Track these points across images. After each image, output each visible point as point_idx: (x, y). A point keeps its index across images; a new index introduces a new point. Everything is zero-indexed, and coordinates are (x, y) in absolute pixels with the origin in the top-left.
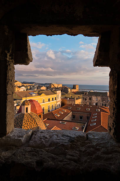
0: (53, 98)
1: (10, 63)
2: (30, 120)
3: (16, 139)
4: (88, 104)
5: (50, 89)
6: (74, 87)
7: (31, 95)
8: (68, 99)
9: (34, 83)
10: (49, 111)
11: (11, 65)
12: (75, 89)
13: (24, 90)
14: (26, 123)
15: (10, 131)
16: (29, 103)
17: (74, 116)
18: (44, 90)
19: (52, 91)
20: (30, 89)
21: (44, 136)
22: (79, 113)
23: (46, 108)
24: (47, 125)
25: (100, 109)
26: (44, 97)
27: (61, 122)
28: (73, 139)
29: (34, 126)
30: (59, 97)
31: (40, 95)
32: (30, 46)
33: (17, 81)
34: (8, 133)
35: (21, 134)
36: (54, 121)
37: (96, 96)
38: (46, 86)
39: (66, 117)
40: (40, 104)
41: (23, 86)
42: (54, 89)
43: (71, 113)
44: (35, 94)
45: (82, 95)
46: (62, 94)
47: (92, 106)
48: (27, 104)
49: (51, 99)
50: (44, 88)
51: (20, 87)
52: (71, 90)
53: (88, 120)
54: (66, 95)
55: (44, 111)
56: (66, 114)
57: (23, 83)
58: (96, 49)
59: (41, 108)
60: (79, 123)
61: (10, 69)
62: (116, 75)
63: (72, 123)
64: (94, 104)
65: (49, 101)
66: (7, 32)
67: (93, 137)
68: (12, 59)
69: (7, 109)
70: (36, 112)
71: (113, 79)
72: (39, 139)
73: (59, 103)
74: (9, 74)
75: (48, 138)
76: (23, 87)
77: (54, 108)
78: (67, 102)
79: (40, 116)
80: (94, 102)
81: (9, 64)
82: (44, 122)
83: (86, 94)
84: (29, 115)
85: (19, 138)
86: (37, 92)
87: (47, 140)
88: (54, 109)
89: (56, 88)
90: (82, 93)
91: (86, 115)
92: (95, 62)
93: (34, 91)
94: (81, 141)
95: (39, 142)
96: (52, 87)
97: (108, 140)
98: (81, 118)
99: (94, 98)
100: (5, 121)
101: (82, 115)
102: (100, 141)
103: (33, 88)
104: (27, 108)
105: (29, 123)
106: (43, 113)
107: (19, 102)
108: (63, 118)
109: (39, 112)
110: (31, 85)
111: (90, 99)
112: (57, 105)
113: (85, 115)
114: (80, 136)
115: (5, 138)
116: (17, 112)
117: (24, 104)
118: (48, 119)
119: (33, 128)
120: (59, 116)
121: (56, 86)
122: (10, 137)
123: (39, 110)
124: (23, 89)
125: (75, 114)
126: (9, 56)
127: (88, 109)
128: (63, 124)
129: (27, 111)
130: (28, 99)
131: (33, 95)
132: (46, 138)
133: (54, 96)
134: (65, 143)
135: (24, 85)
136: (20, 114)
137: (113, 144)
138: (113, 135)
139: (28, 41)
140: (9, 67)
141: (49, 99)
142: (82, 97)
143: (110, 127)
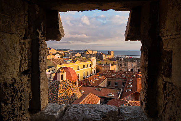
0: (88, 65)
1: (42, 41)
2: (65, 87)
3: (50, 115)
4: (123, 70)
5: (85, 56)
6: (109, 53)
7: (66, 63)
8: (103, 65)
9: (68, 50)
10: (84, 78)
11: (43, 43)
12: (110, 55)
13: (59, 57)
14: (61, 90)
15: (45, 106)
16: (64, 70)
17: (109, 82)
18: (78, 57)
19: (86, 58)
20: (65, 56)
21: (77, 112)
22: (114, 79)
23: (81, 75)
24: (83, 91)
25: (135, 74)
26: (78, 64)
27: (96, 88)
28: (104, 114)
29: (69, 93)
30: (94, 64)
31: (75, 62)
32: (61, 22)
33: (51, 49)
34: (43, 109)
35: (54, 110)
36: (89, 87)
37: (132, 62)
38: (80, 52)
39: (101, 84)
40: (75, 71)
41: (57, 53)
42: (88, 56)
43: (106, 79)
44: (69, 60)
45: (117, 61)
46: (97, 61)
47: (127, 71)
48: (62, 71)
49: (86, 66)
50: (78, 55)
51: (54, 54)
52: (106, 56)
53: (123, 86)
54: (101, 62)
55: (79, 78)
56: (101, 81)
57: (57, 50)
58: (128, 23)
59: (76, 75)
60: (114, 90)
61: (42, 47)
62: (147, 51)
63: (107, 89)
64: (130, 70)
65: (84, 67)
66: (38, 10)
67: (124, 112)
68: (44, 36)
69: (41, 86)
70: (71, 79)
71: (144, 55)
72: (72, 114)
73: (94, 70)
74: (42, 51)
75: (81, 113)
76: (58, 55)
77: (89, 74)
78: (102, 69)
79: (75, 83)
80: (129, 68)
81: (41, 43)
82: (79, 88)
83: (121, 60)
84: (64, 82)
85: (53, 114)
86: (72, 59)
87: (80, 115)
88: (89, 76)
89: (90, 55)
90: (117, 59)
91: (122, 82)
92: (126, 36)
93: (69, 58)
94: (112, 116)
95: (72, 118)
96: (86, 54)
97: (139, 115)
98: (116, 84)
99: (129, 64)
100: (39, 98)
101: (117, 81)
102: (132, 116)
103: (67, 55)
104: (62, 76)
105: (64, 90)
106: (79, 80)
107: (54, 70)
108: (99, 85)
109: (74, 78)
110: (65, 52)
111: (125, 65)
112: (92, 72)
113: (120, 82)
114: (112, 111)
115: (39, 114)
116: (52, 80)
117: (59, 71)
118: (83, 86)
119: (68, 95)
120: (94, 82)
121: (91, 52)
122: (44, 113)
123: (74, 77)
124: (57, 56)
125: (110, 81)
126: (41, 34)
127: (123, 75)
128: (98, 90)
129: (62, 79)
130: (63, 66)
131: (68, 62)
132: (79, 113)
133: (89, 63)
134: (97, 119)
135: (59, 52)
136: (55, 81)
137: (145, 119)
138: (145, 110)
139: (59, 18)
140: (41, 45)
141: (84, 66)
142: (117, 63)
143: (142, 101)
